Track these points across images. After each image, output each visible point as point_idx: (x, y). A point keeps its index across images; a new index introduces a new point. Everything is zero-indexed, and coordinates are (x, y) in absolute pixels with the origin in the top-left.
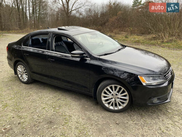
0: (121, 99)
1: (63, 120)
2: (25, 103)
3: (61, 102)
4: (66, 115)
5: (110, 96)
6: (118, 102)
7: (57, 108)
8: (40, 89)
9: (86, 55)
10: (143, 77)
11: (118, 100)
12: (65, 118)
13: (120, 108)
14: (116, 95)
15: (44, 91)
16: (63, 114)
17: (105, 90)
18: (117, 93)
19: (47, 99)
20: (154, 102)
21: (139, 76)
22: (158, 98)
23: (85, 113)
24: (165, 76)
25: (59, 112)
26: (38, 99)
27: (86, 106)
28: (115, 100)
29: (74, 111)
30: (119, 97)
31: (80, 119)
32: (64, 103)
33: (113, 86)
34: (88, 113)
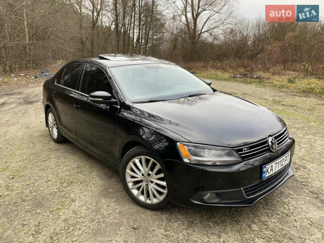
0: (157, 184)
1: (58, 204)
2: (31, 170)
3: (79, 176)
4: (68, 198)
5: (139, 177)
6: (152, 191)
7: (65, 185)
8: (69, 153)
9: (115, 100)
10: (185, 146)
11: (152, 187)
12: (63, 202)
13: (155, 201)
14: (149, 175)
15: (72, 157)
16: (67, 195)
17: (131, 164)
18: (151, 172)
19: (64, 169)
22: (216, 193)
23: (100, 200)
25: (63, 191)
26: (54, 166)
28: (147, 185)
29: (86, 193)
30: (153, 180)
31: (84, 208)
32: (81, 179)
33: (143, 157)
34: (103, 200)
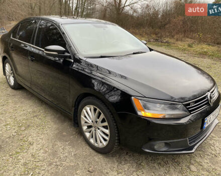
1: (17, 148)
4: (26, 141)
5: (90, 123)
7: (23, 128)
9: (69, 55)
10: (140, 101)
12: (21, 146)
16: (25, 138)
17: (84, 111)
20: (155, 147)
21: (133, 98)
22: (166, 143)
23: (56, 143)
24: (189, 104)
25: (21, 135)
26: (12, 111)
27: (64, 133)
29: (42, 137)
31: (42, 151)
34: (59, 144)
